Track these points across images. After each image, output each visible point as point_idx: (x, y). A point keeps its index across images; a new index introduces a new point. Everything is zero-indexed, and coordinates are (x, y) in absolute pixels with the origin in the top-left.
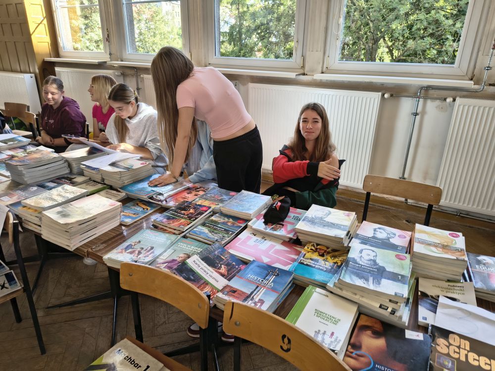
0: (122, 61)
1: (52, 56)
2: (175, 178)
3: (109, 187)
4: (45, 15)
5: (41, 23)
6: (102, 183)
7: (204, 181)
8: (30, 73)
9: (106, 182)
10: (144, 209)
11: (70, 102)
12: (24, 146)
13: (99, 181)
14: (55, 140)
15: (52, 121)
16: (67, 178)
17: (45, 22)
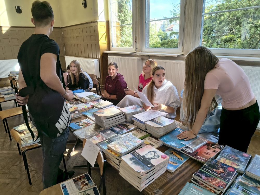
0: (142, 52)
1: (107, 50)
2: (195, 135)
3: (150, 135)
4: (106, 31)
5: (104, 35)
6: (145, 131)
7: (205, 133)
8: (97, 58)
9: (147, 131)
10: (179, 158)
11: (120, 76)
12: (98, 100)
13: (144, 130)
14: (111, 96)
15: (110, 86)
16: (125, 125)
17: (106, 34)
